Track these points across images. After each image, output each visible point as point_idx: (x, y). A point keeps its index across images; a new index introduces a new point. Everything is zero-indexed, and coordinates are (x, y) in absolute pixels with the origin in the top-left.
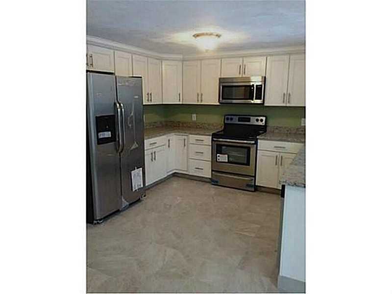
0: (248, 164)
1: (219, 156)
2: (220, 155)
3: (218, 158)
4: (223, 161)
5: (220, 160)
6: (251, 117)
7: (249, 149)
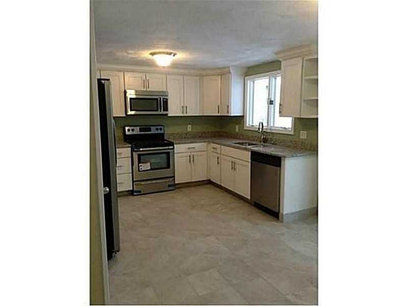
0: (168, 167)
1: (141, 166)
2: (142, 164)
3: (140, 168)
4: (145, 169)
5: (143, 170)
6: (152, 127)
7: (168, 154)
